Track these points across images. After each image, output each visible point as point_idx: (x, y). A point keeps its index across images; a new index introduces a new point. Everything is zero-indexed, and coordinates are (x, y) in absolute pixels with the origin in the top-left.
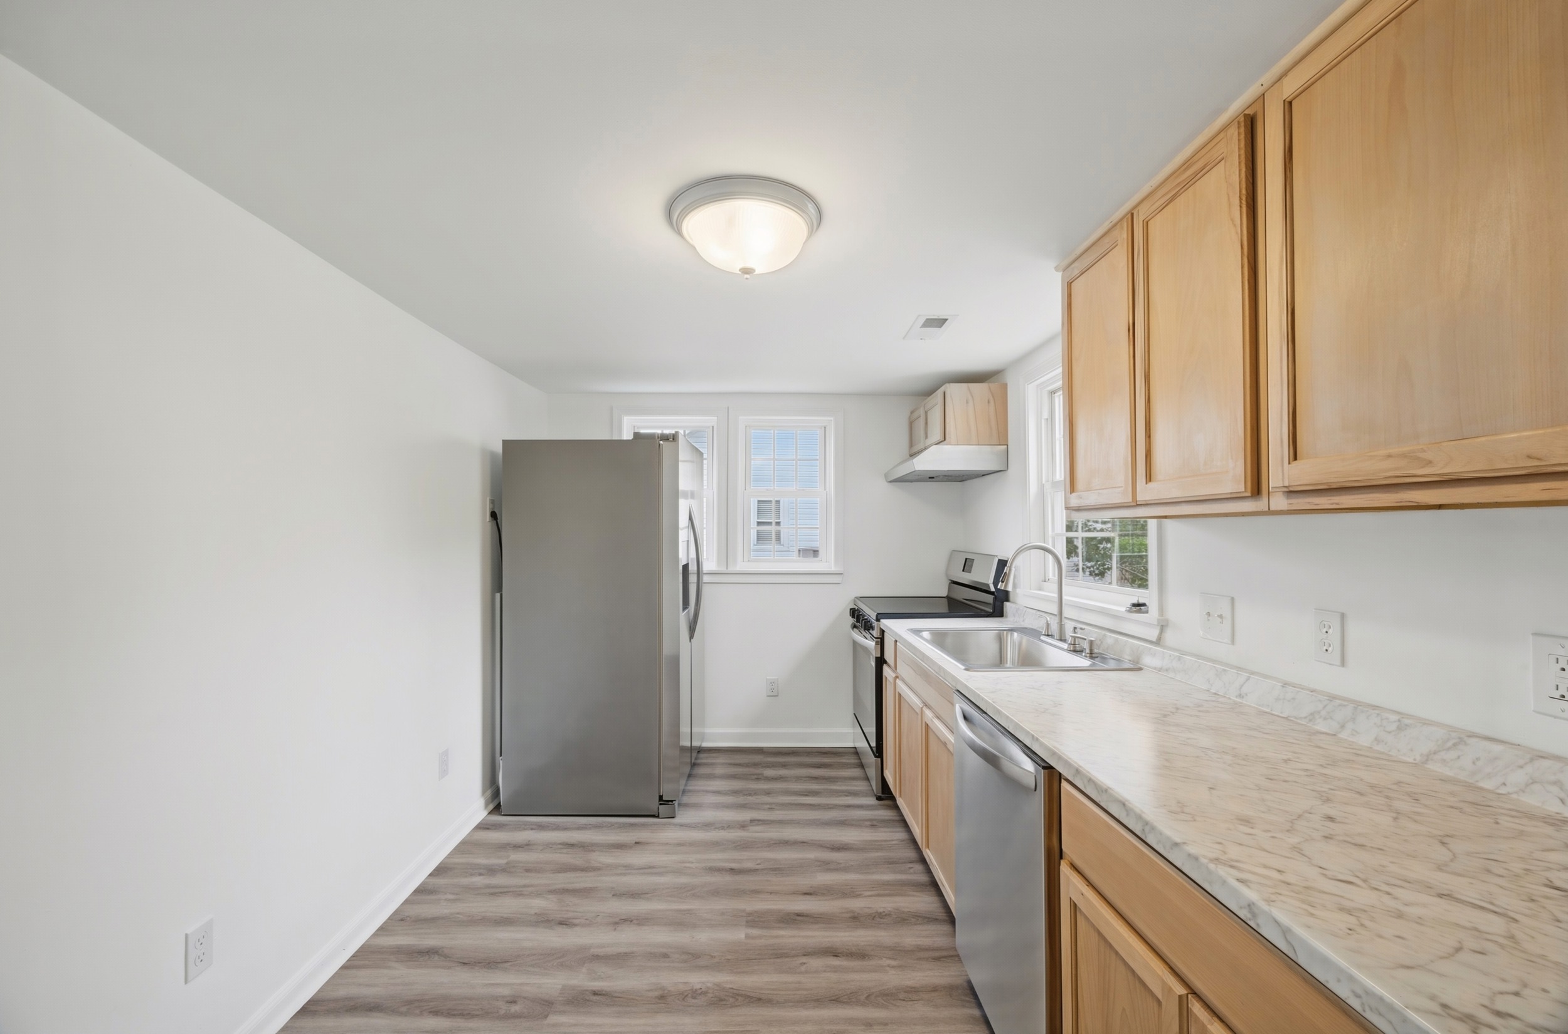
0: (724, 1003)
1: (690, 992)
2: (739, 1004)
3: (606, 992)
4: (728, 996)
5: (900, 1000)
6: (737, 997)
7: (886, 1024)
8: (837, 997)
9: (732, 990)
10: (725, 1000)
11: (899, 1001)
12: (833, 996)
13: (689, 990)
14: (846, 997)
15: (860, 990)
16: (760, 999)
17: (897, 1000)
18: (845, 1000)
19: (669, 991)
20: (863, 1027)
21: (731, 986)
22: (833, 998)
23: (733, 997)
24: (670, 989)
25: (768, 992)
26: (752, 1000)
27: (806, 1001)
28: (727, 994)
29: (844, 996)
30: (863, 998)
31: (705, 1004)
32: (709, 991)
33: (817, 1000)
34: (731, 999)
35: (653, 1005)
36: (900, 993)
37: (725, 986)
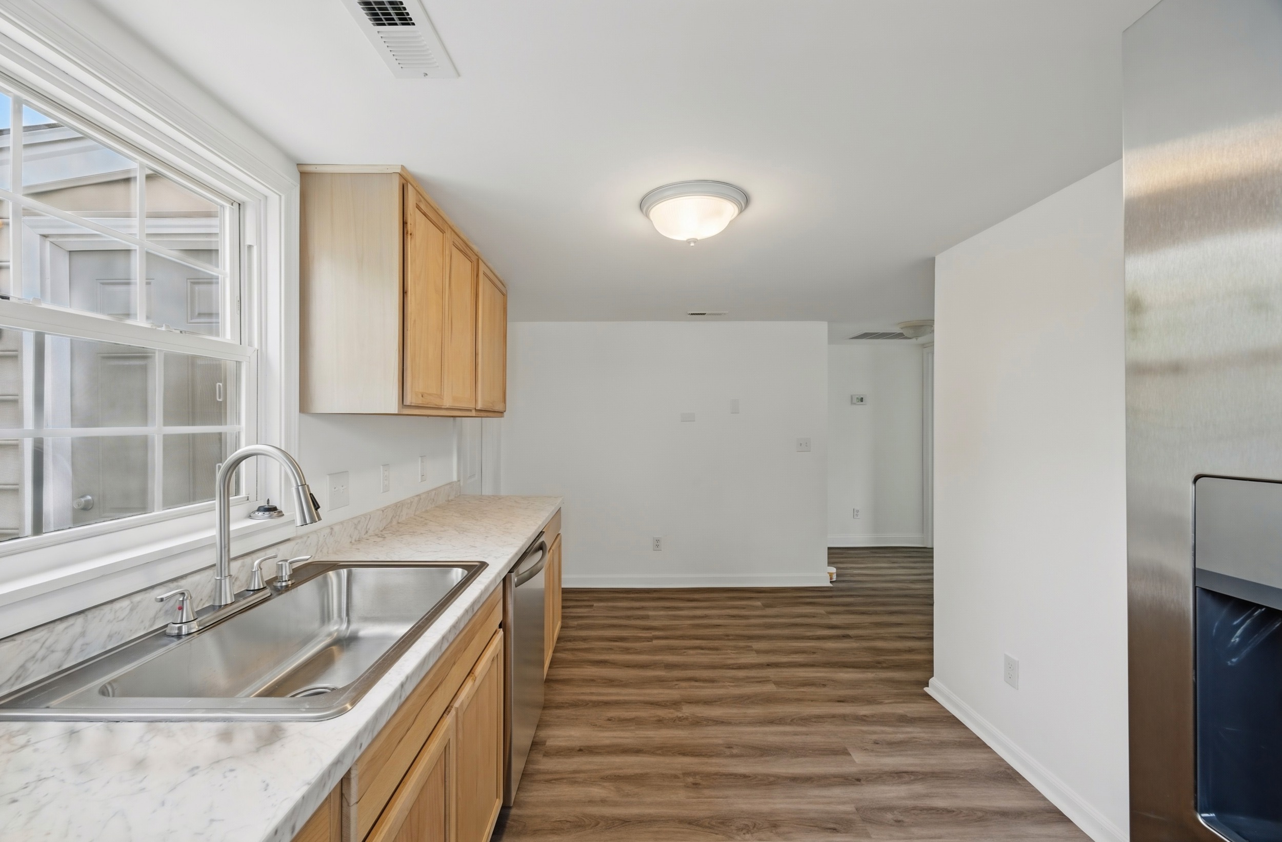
0: (719, 821)
1: (752, 831)
2: (706, 820)
3: (827, 832)
4: (718, 827)
5: (570, 822)
6: (710, 826)
7: (589, 802)
8: (624, 825)
9: (716, 832)
10: (719, 823)
11: (571, 820)
12: (627, 825)
13: (754, 833)
14: (616, 825)
15: (602, 832)
16: (690, 823)
17: (573, 822)
18: (617, 822)
19: (772, 832)
20: (607, 799)
21: (718, 836)
22: (627, 824)
23: (713, 825)
24: (772, 834)
25: (684, 830)
26: (696, 822)
27: (650, 821)
28: (719, 829)
29: (617, 826)
30: (602, 823)
31: (735, 820)
32: (736, 831)
33: (641, 822)
34: (714, 824)
35: (778, 819)
36: (568, 828)
37: (723, 837)
